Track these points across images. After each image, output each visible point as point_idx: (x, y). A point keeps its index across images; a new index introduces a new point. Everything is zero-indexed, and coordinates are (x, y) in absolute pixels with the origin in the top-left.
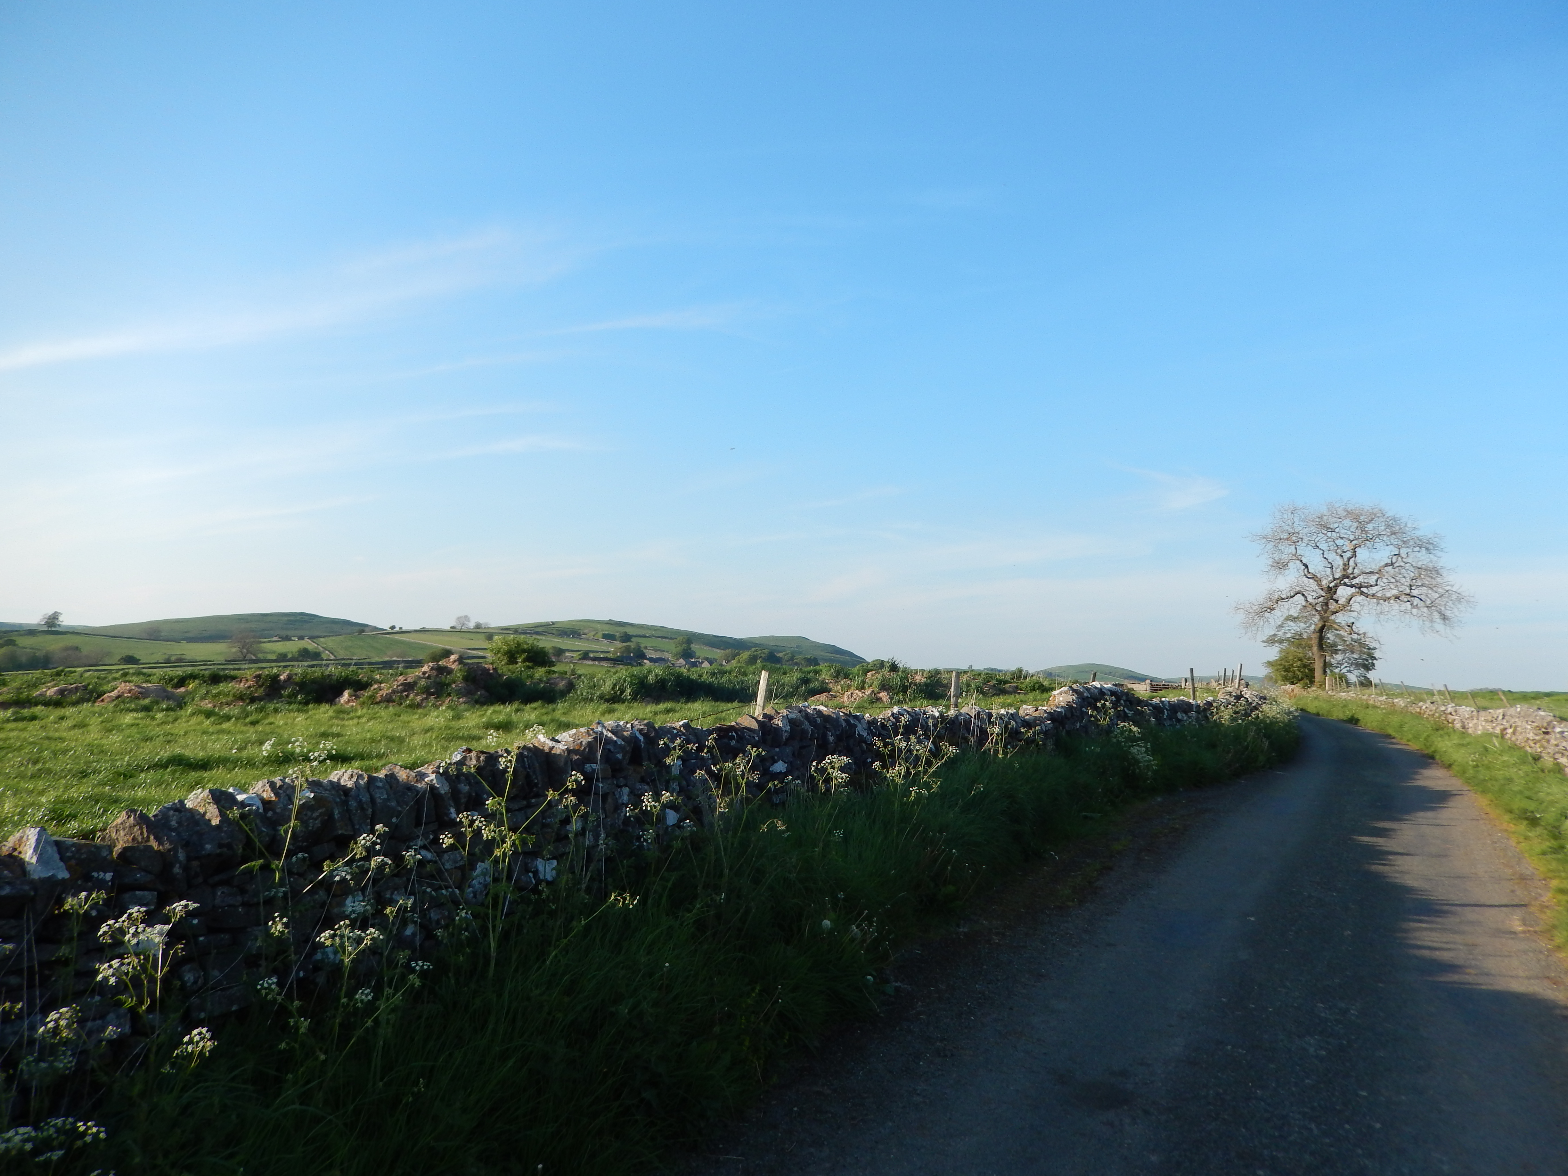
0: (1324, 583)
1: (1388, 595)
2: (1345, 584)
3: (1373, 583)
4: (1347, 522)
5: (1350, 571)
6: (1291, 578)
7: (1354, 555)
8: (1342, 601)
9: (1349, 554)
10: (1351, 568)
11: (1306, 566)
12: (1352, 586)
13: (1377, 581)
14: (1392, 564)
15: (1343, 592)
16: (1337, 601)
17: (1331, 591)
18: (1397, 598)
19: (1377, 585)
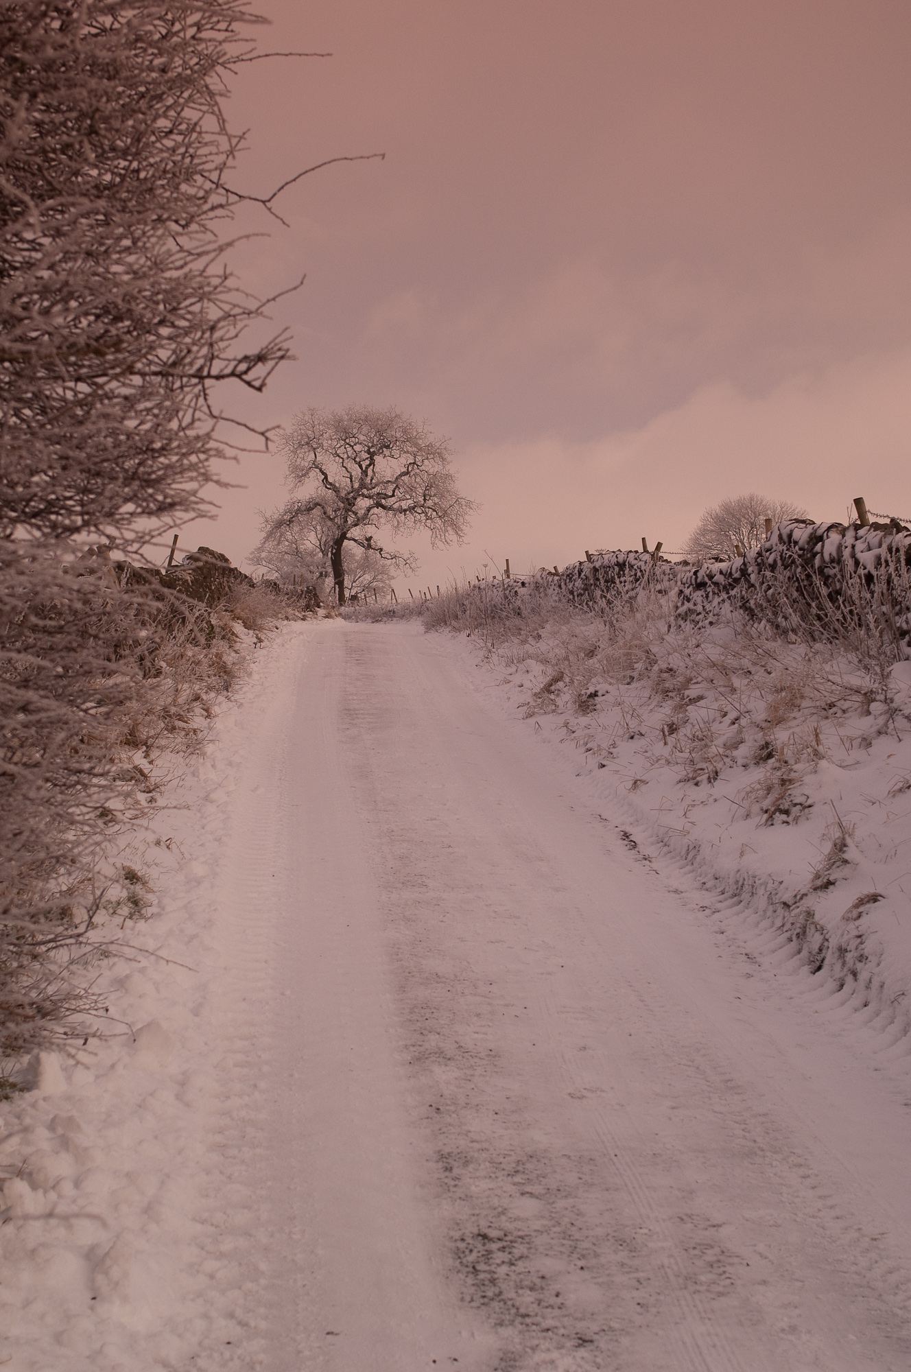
0: (343, 494)
1: (405, 507)
2: (364, 495)
3: (390, 494)
4: (365, 429)
5: (368, 480)
6: (311, 488)
7: (372, 463)
8: (361, 513)
9: (367, 462)
10: (369, 478)
11: (326, 478)
12: (370, 497)
13: (394, 491)
14: (407, 473)
15: (363, 504)
16: (355, 514)
17: (349, 503)
18: (412, 509)
19: (393, 496)
